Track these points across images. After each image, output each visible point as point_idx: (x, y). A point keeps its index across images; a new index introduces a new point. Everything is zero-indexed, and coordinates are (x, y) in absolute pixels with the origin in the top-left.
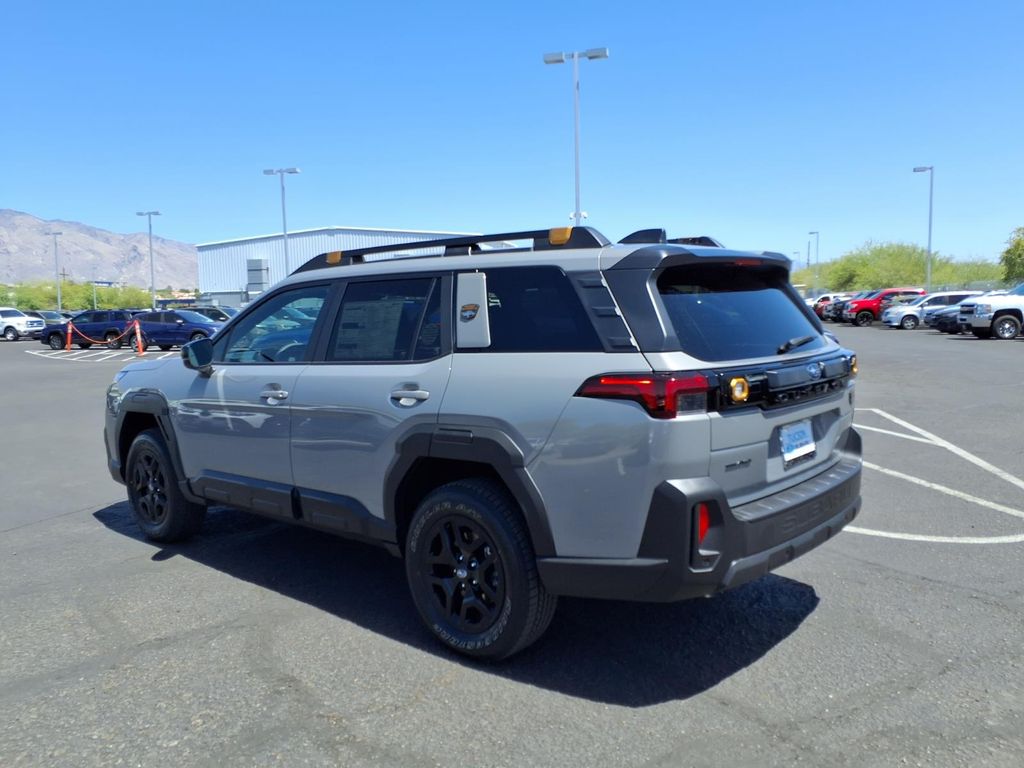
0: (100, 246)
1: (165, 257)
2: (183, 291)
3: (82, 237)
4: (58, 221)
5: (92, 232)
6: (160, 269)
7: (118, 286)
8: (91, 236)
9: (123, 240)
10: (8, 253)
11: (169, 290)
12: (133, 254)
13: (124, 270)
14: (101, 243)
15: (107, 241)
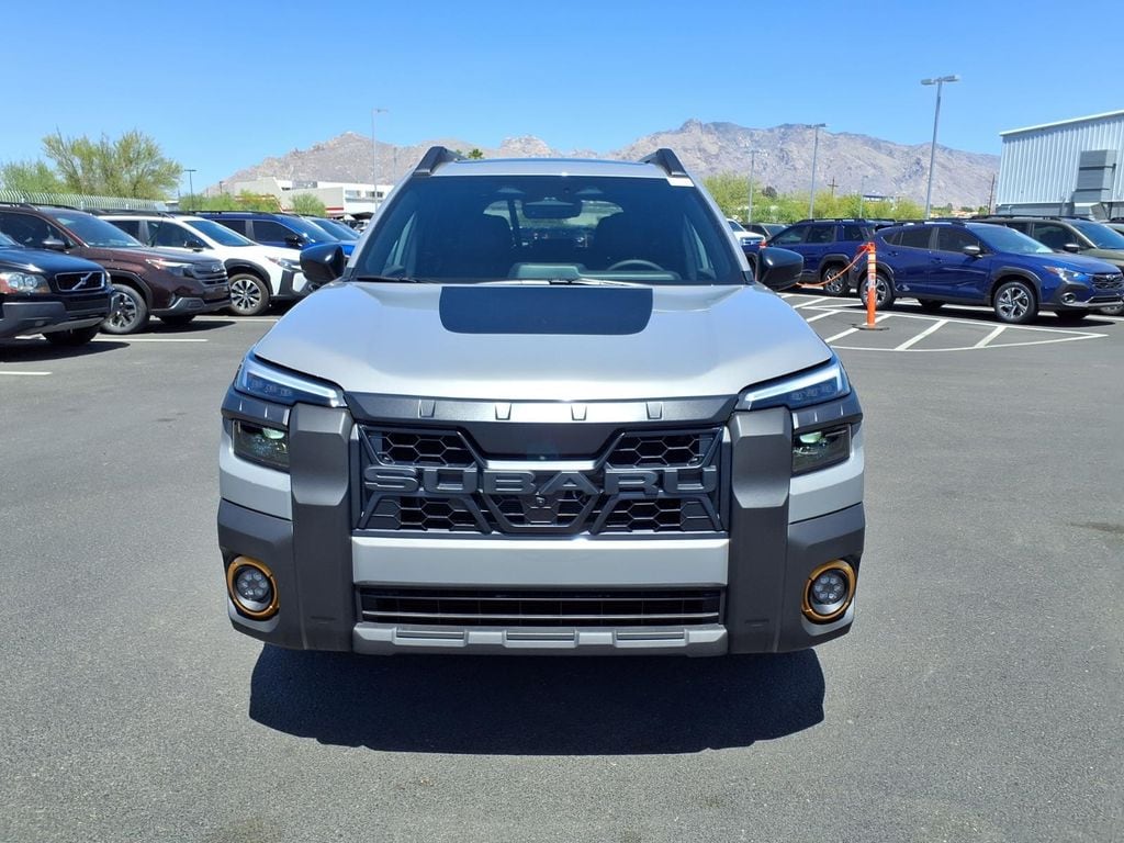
0: (883, 160)
1: (950, 171)
2: (965, 209)
3: (866, 151)
4: (846, 134)
5: (876, 144)
6: (942, 184)
7: (891, 201)
8: (875, 148)
9: (907, 153)
10: (795, 169)
11: (949, 208)
12: (914, 168)
13: (903, 185)
14: (884, 157)
15: (890, 154)
